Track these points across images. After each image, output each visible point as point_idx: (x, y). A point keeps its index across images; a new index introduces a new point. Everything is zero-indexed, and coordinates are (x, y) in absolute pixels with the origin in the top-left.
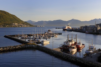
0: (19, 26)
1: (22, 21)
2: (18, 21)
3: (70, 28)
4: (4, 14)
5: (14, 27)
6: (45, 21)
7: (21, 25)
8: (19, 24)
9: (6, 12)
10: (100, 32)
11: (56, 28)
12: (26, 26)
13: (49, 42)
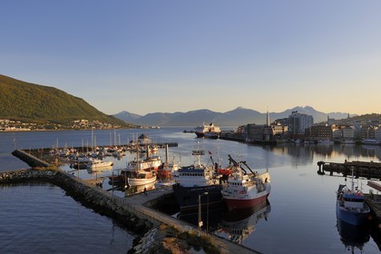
0: (91, 126)
1: (101, 113)
2: (91, 112)
3: (217, 130)
4: (53, 96)
5: (77, 129)
6: (166, 114)
7: (96, 125)
8: (90, 120)
9: (59, 90)
10: (279, 139)
11: (185, 132)
12: (110, 126)
13: (110, 163)
